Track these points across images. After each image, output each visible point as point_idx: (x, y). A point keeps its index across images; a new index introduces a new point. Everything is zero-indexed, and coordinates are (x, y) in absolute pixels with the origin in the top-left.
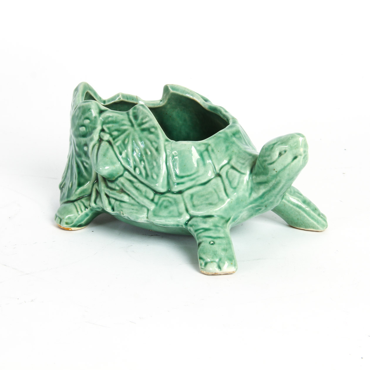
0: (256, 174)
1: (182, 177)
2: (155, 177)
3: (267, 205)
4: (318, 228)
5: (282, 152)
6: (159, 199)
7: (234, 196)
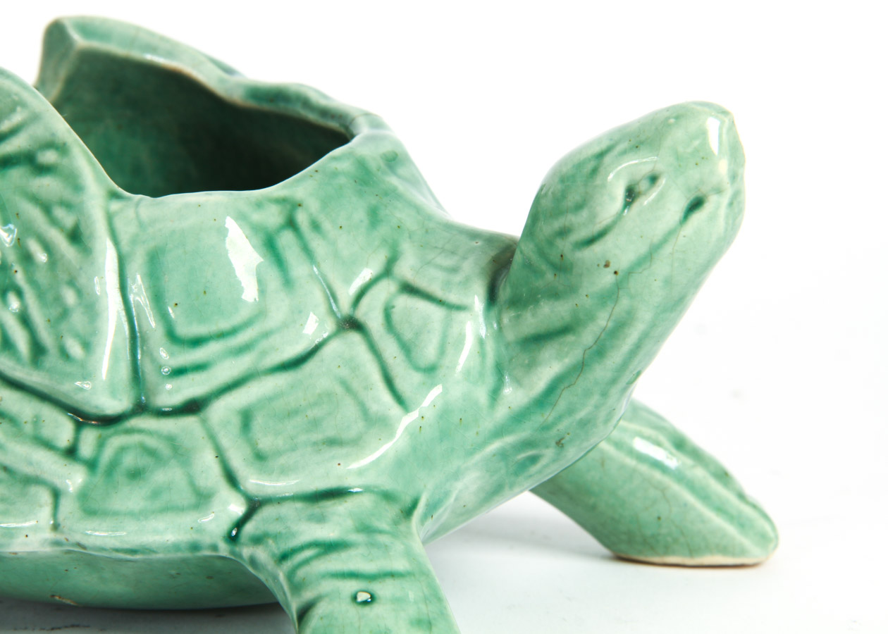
0: (517, 303)
1: (197, 342)
2: (75, 349)
3: (567, 437)
4: (743, 552)
5: (637, 183)
6: (101, 444)
7: (430, 400)
